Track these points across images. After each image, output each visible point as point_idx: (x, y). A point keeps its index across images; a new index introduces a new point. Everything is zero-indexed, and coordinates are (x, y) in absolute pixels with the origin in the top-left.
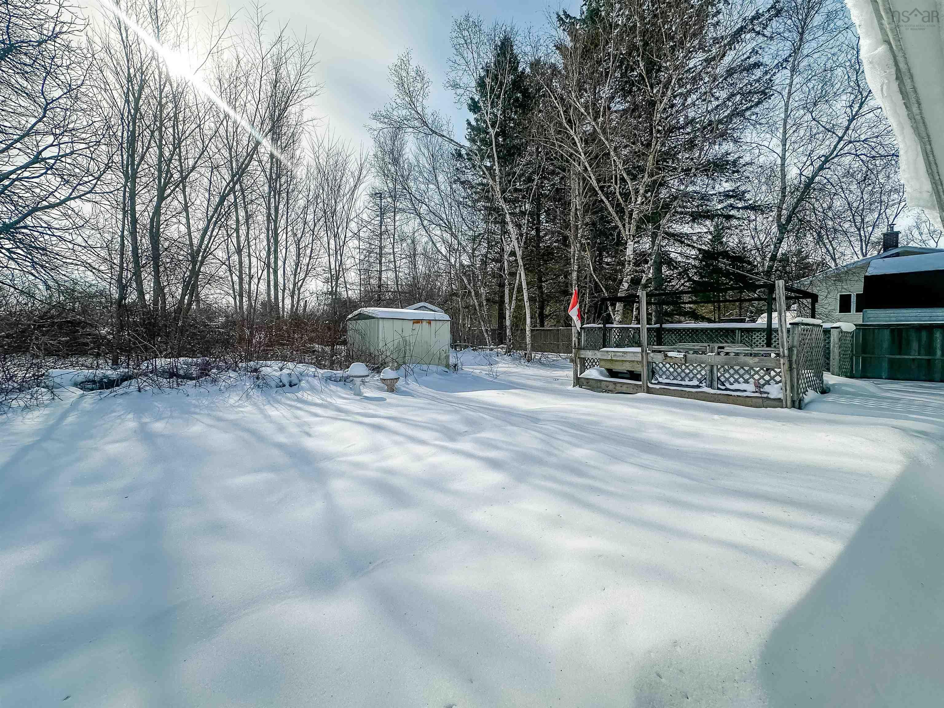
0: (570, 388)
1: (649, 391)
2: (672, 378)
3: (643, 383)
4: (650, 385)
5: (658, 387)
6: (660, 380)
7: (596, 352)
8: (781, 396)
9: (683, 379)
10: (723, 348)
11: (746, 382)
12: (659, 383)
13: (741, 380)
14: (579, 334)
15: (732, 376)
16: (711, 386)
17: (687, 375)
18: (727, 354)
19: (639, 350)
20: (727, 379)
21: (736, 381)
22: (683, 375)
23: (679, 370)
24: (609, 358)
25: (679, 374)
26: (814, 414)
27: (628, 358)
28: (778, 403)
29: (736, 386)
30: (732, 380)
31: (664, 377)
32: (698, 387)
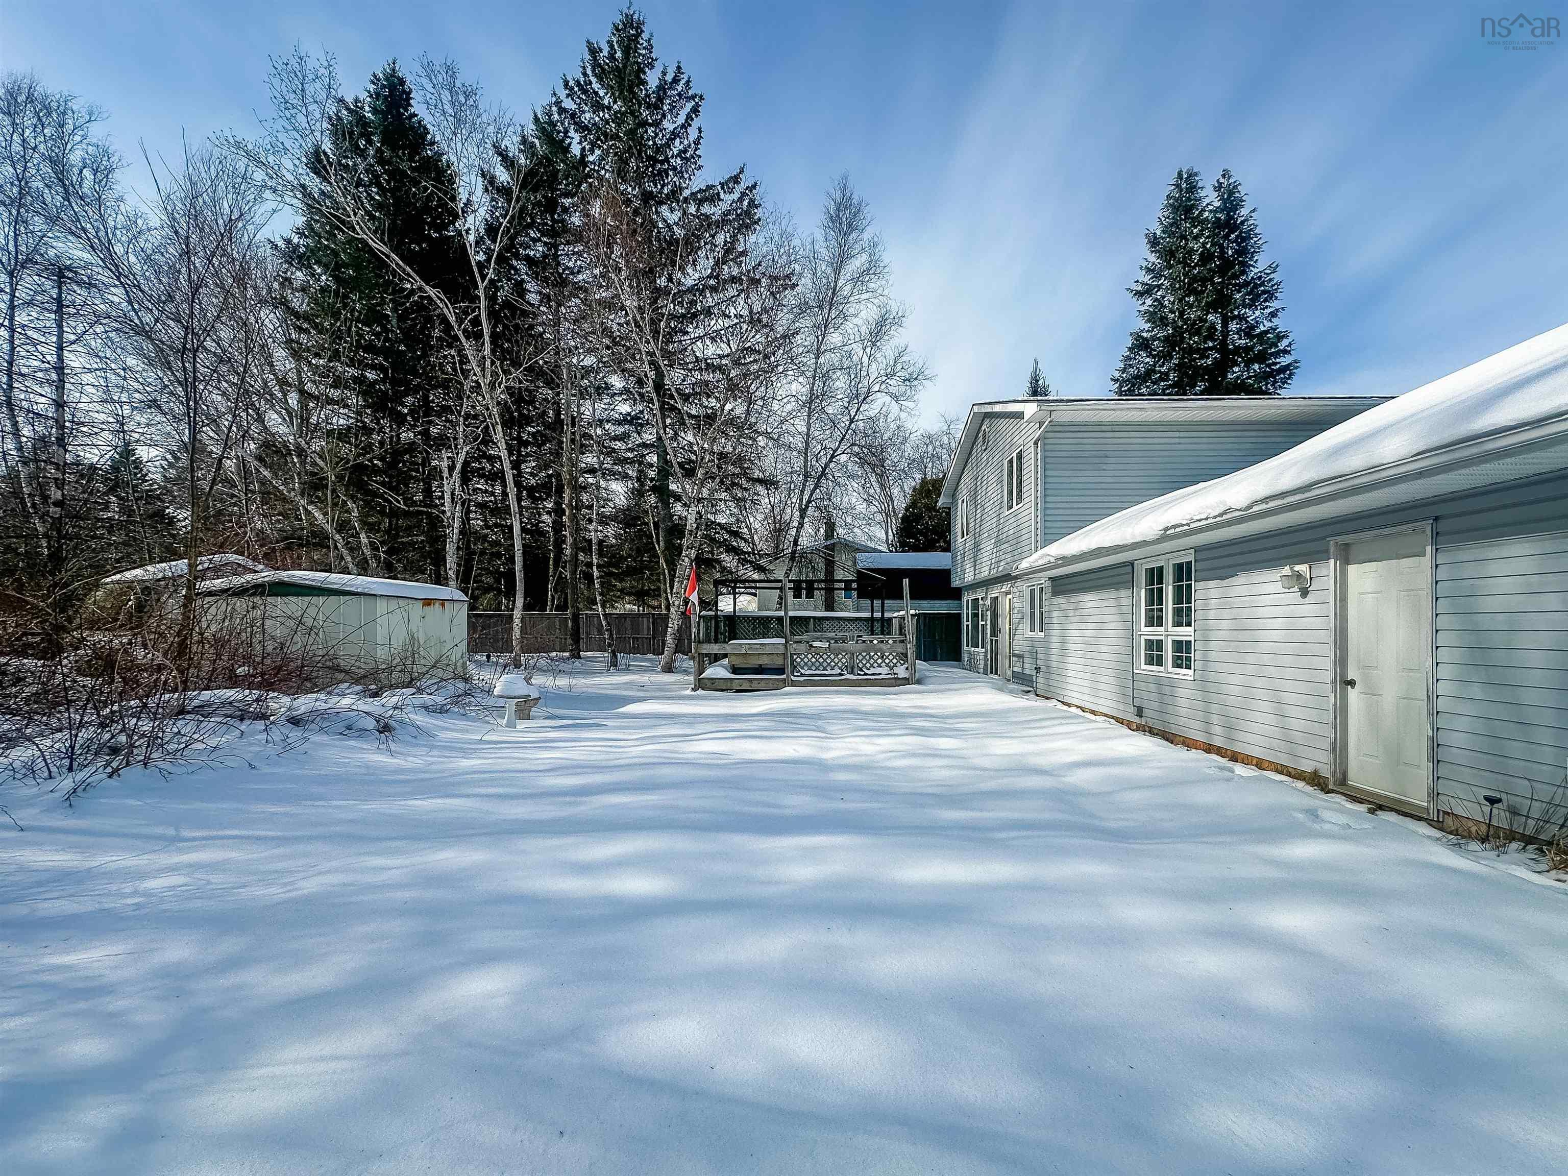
0: (688, 692)
1: (793, 684)
2: (814, 668)
3: (787, 676)
4: (793, 678)
5: (802, 679)
6: (802, 671)
7: (725, 645)
8: (907, 675)
9: (825, 669)
10: (861, 636)
11: (880, 666)
12: (802, 675)
13: (875, 665)
14: (699, 623)
15: (868, 661)
16: (852, 673)
17: (829, 664)
18: (864, 642)
19: (783, 641)
20: (864, 665)
21: (872, 666)
22: (825, 664)
23: (821, 660)
24: (744, 651)
25: (821, 664)
26: (931, 687)
27: (768, 650)
28: (906, 681)
29: (872, 671)
30: (868, 665)
31: (806, 668)
32: (841, 675)
